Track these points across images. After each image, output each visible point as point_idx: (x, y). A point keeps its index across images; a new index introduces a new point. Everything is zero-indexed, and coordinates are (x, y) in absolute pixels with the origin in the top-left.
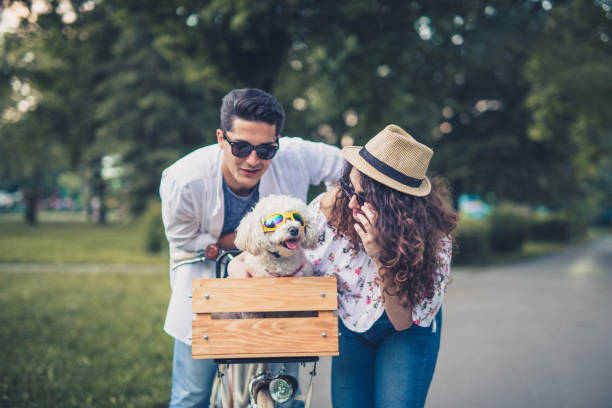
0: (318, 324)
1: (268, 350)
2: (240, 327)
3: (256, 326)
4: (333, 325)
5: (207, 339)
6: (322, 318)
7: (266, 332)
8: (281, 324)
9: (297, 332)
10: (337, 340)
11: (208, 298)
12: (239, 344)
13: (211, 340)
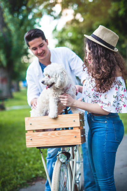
0: (72, 133)
1: (54, 143)
2: (43, 135)
3: (49, 134)
4: (79, 133)
5: (31, 140)
6: (74, 130)
7: (53, 136)
8: (59, 133)
9: (65, 136)
10: (80, 138)
11: (31, 124)
12: (43, 141)
13: (32, 140)
